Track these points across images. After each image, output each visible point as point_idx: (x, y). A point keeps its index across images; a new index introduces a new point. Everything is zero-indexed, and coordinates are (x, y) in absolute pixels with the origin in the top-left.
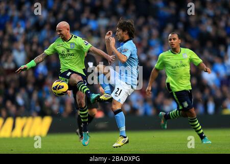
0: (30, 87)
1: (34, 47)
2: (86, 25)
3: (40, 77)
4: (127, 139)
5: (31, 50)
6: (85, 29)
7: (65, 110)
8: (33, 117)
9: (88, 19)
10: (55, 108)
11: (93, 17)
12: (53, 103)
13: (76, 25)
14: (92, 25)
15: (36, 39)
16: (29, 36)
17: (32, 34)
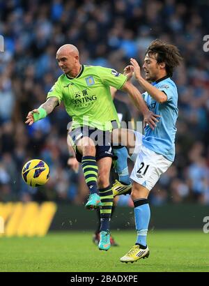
0: (20, 152)
1: (29, 85)
2: (116, 48)
3: (37, 136)
4: (147, 249)
5: (23, 90)
6: (116, 56)
7: (78, 193)
8: (24, 202)
9: (121, 38)
10: (62, 188)
11: (128, 34)
12: (59, 180)
13: (100, 49)
14: (127, 48)
15: (32, 70)
16: (20, 65)
17: (24, 61)
